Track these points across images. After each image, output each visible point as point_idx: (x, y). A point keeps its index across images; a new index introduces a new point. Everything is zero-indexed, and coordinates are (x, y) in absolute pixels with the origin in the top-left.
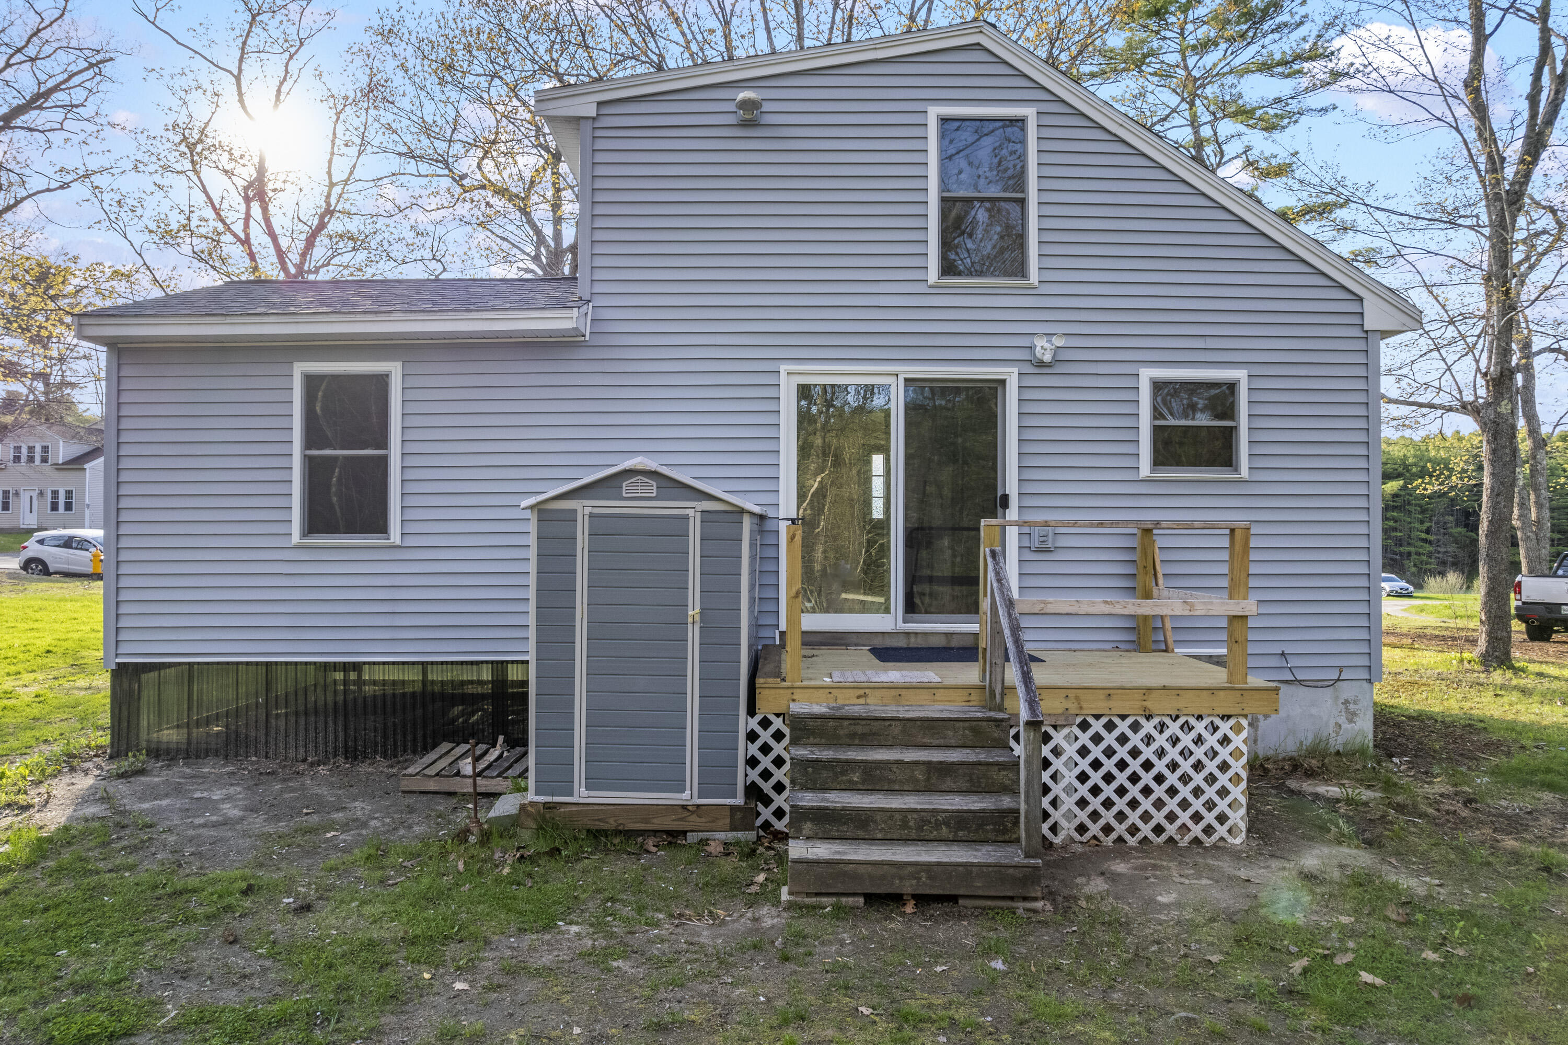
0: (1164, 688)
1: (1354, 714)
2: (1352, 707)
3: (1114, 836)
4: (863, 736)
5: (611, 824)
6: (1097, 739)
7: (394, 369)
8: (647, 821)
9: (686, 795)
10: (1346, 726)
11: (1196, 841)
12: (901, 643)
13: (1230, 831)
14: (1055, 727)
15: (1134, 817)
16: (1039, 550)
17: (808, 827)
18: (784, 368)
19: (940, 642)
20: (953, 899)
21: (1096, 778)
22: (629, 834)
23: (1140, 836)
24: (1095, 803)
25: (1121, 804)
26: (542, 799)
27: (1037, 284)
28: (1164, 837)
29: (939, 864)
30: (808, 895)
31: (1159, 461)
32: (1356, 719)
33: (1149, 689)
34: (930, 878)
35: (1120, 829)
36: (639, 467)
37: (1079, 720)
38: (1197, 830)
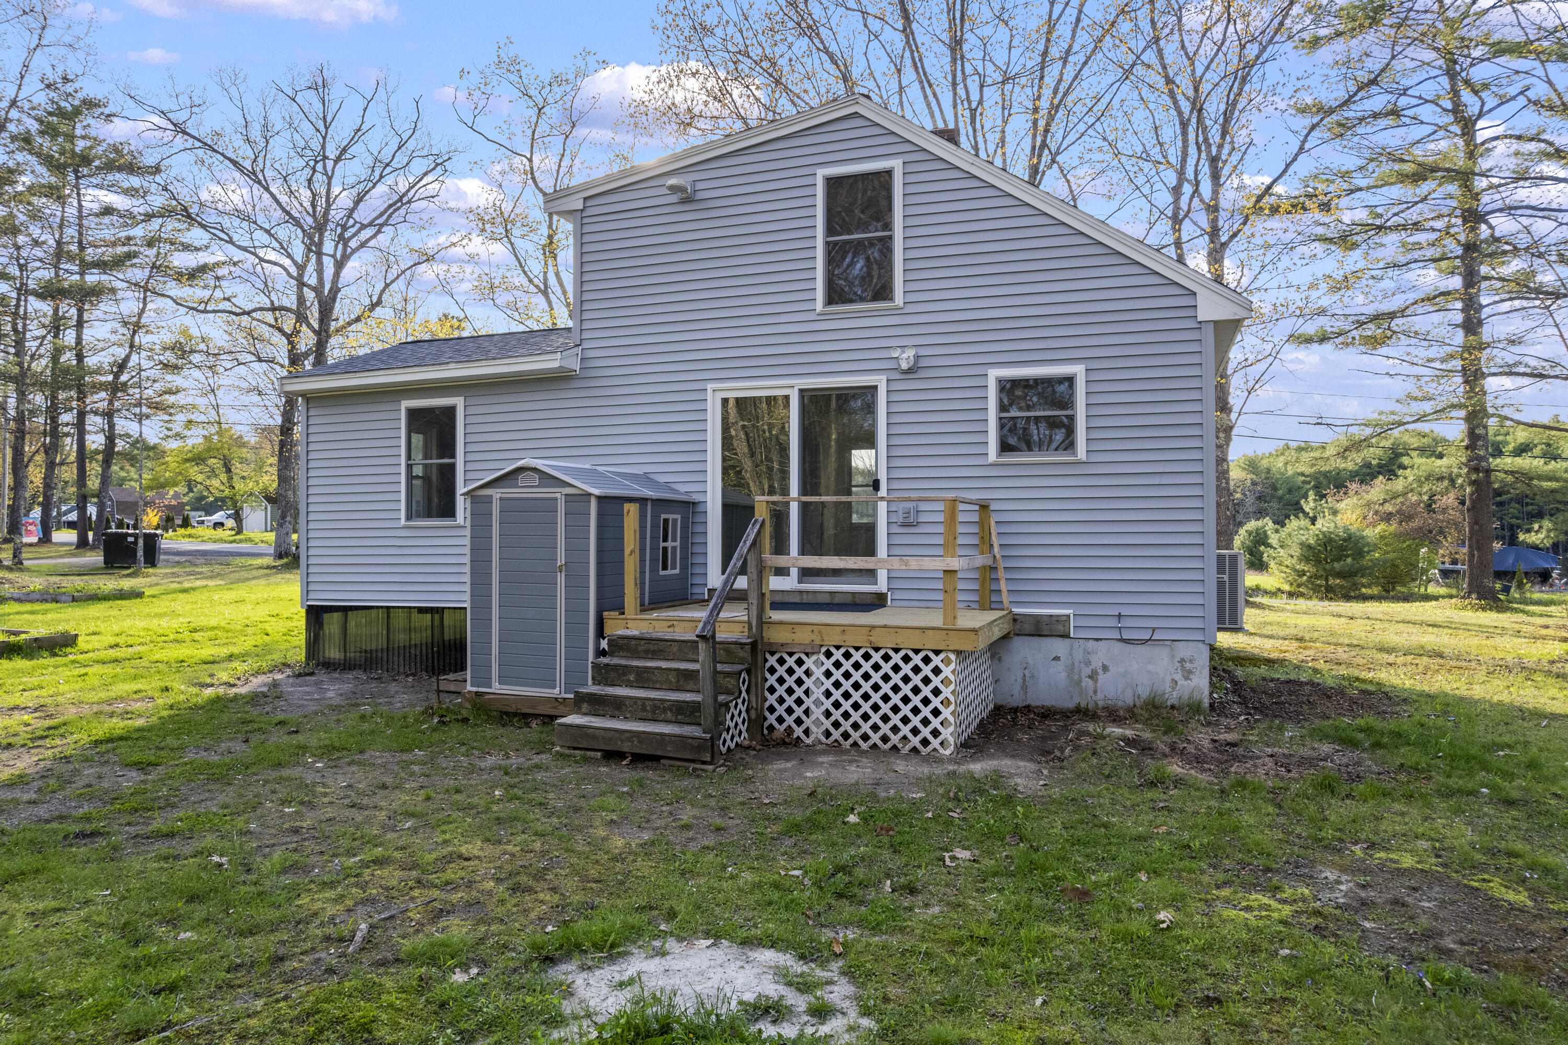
0: (885, 626)
1: (1190, 672)
2: (1188, 666)
3: (851, 741)
4: (654, 652)
5: (512, 709)
6: (838, 665)
7: (458, 402)
8: (533, 707)
9: (557, 691)
10: (1182, 682)
11: (915, 750)
12: (797, 599)
13: (942, 744)
14: (807, 654)
15: (866, 727)
16: (904, 525)
17: (585, 707)
18: (710, 386)
19: (826, 599)
20: (656, 759)
21: (837, 695)
22: (525, 716)
23: (870, 742)
24: (837, 715)
25: (856, 716)
26: (475, 689)
27: (901, 305)
28: (889, 745)
29: (644, 732)
30: (569, 748)
31: (1005, 447)
32: (1191, 676)
33: (874, 627)
34: (640, 742)
35: (855, 736)
36: (526, 465)
37: (823, 650)
38: (915, 741)
